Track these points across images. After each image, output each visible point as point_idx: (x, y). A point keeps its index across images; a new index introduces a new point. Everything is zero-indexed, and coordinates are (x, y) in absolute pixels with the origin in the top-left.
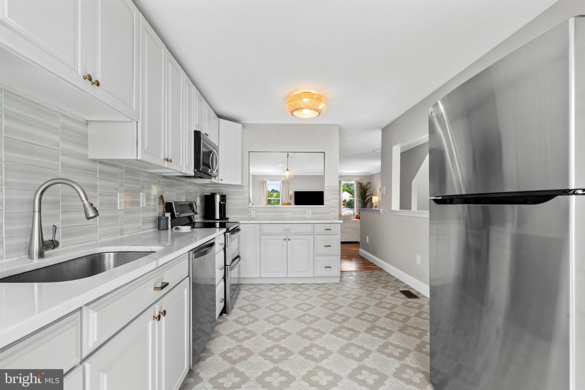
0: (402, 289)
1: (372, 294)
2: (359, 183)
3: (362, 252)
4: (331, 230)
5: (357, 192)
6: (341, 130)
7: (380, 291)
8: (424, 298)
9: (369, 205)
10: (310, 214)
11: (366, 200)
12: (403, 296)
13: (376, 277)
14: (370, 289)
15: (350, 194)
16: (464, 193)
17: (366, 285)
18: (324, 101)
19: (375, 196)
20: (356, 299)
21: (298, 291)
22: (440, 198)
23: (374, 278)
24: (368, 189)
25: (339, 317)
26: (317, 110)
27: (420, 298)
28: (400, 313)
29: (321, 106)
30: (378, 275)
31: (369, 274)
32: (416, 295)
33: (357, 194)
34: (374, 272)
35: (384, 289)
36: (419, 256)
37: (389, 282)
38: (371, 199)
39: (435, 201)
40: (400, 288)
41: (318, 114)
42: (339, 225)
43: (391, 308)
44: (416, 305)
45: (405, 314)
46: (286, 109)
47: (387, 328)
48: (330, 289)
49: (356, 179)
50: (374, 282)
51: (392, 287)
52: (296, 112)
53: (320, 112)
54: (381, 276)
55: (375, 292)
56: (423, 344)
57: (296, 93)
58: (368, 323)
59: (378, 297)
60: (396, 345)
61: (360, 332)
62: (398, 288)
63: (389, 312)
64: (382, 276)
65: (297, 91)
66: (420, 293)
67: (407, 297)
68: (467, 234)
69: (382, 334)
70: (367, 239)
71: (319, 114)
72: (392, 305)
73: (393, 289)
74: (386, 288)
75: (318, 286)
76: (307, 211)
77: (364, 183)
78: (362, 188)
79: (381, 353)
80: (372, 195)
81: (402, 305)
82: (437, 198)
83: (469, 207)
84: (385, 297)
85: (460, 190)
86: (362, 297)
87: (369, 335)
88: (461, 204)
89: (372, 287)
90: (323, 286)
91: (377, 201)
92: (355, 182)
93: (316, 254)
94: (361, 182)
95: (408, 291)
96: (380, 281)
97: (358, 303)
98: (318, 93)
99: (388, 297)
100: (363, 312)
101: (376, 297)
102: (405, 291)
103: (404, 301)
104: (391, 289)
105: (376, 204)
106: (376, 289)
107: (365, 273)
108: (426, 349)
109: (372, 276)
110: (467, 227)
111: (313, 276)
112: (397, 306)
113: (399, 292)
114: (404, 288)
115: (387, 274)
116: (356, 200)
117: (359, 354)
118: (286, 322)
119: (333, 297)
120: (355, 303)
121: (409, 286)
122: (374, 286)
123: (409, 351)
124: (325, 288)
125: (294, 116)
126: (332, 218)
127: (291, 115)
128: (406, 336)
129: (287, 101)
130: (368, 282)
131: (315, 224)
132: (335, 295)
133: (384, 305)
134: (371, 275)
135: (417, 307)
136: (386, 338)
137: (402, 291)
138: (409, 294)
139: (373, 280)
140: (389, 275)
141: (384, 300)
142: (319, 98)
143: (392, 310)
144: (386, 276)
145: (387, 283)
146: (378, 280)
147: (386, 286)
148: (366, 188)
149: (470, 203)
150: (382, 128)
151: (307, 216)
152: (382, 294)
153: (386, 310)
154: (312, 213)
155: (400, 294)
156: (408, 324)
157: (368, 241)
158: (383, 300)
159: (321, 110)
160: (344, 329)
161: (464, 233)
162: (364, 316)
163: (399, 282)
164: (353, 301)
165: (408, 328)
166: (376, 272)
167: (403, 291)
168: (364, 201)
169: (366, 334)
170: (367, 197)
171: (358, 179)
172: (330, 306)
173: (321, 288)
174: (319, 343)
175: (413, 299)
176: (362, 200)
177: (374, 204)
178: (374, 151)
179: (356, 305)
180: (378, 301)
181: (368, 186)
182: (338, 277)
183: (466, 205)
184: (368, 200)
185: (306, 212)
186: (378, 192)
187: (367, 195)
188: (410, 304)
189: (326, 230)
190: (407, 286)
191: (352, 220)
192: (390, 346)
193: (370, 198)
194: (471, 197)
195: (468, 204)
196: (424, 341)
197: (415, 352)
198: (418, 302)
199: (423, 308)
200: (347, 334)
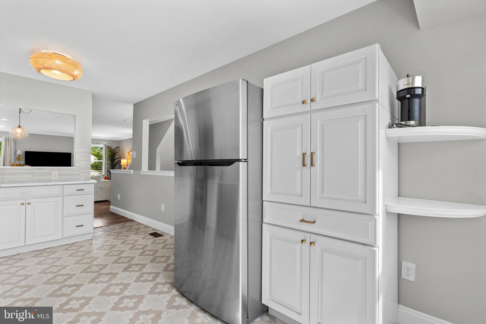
0: (150, 232)
1: (126, 241)
2: (108, 147)
3: (113, 208)
4: (83, 190)
5: (105, 155)
6: (94, 97)
7: (133, 237)
8: (167, 235)
9: (117, 166)
10: (56, 175)
11: (114, 162)
12: (152, 237)
13: (128, 227)
14: (123, 238)
15: (95, 157)
16: (194, 159)
17: (120, 235)
18: (80, 68)
19: (124, 159)
20: (111, 248)
21: (42, 257)
22: (181, 162)
23: (127, 228)
24: (117, 152)
25: (96, 267)
26: (72, 76)
27: (164, 236)
28: (150, 249)
29: (76, 73)
30: (129, 225)
31: (121, 226)
32: (161, 234)
33: (105, 157)
34: (126, 224)
35: (136, 235)
36: (164, 205)
37: (139, 229)
38: (120, 161)
39: (178, 163)
40: (149, 232)
41: (72, 79)
42: (93, 185)
43: (143, 248)
44: (162, 241)
45: (155, 249)
46: (31, 64)
47: (141, 263)
48: (82, 247)
49: (105, 143)
50: (126, 231)
51: (142, 232)
52: (44, 70)
53: (75, 78)
54: (132, 226)
55: (128, 239)
56: (168, 266)
57: (44, 51)
58: (124, 264)
59: (132, 242)
60: (149, 272)
61: (118, 273)
62: (147, 232)
63: (142, 251)
64: (134, 226)
65: (47, 49)
66: (164, 232)
67: (154, 237)
68: (196, 186)
69: (137, 269)
70: (118, 196)
71: (74, 79)
72: (143, 246)
73: (143, 233)
74: (138, 234)
75: (68, 246)
76: (53, 173)
77: (114, 147)
78: (111, 152)
79: (138, 282)
80: (120, 158)
81: (151, 243)
82: (179, 162)
83: (197, 168)
84: (137, 241)
85: (192, 157)
86: (117, 245)
87: (126, 272)
88: (192, 166)
89: (126, 236)
90: (74, 245)
91: (126, 164)
92: (103, 145)
93: (65, 215)
94: (110, 146)
95: (155, 232)
96: (132, 230)
97: (114, 251)
98: (72, 59)
99: (140, 241)
100: (119, 257)
101: (130, 243)
102: (154, 233)
103: (152, 240)
104: (141, 234)
105: (125, 166)
106: (129, 236)
107: (117, 227)
108: (170, 268)
109: (125, 227)
110: (195, 181)
111: (61, 238)
112: (147, 245)
113: (149, 235)
114: (152, 231)
115: (138, 223)
116: (104, 161)
117: (119, 290)
118: (31, 290)
119: (87, 252)
120: (110, 252)
121: (155, 229)
122: (127, 235)
123: (159, 273)
124: (76, 246)
125: (41, 73)
126: (84, 179)
127: (37, 71)
128: (156, 264)
129: (32, 56)
130: (121, 233)
131: (65, 186)
132: (89, 250)
133: (137, 247)
134: (123, 226)
135: (162, 242)
136: (141, 271)
137: (150, 233)
138: (156, 235)
139: (126, 230)
140: (139, 224)
141: (137, 243)
142: (75, 65)
143: (144, 249)
144: (136, 225)
145: (138, 230)
146: (130, 229)
147: (138, 233)
148: (114, 152)
149: (197, 166)
150: (134, 103)
151: (53, 178)
152: (135, 239)
153: (139, 250)
154: (59, 175)
155: (149, 236)
156: (157, 256)
157: (119, 198)
158: (135, 244)
159: (76, 76)
160: (102, 276)
161: (194, 186)
162: (121, 260)
163: (148, 228)
164: (109, 251)
165: (157, 258)
166: (128, 224)
167: (152, 233)
168: (113, 163)
169: (123, 273)
170: (115, 159)
171: (107, 143)
172: (85, 260)
173: (72, 247)
174: (78, 295)
175: (159, 238)
176: (111, 163)
177: (123, 166)
178: (125, 120)
179: (112, 253)
180: (131, 246)
181: (117, 150)
182: (91, 233)
183: (195, 167)
184: (117, 162)
185: (51, 173)
186: (126, 156)
187: (116, 157)
188: (158, 241)
189: (77, 190)
190: (154, 229)
191: (101, 181)
192: (144, 275)
193: (118, 161)
194: (197, 162)
195: (196, 166)
196: (169, 263)
197: (163, 272)
198: (163, 239)
199: (166, 242)
200: (106, 278)
